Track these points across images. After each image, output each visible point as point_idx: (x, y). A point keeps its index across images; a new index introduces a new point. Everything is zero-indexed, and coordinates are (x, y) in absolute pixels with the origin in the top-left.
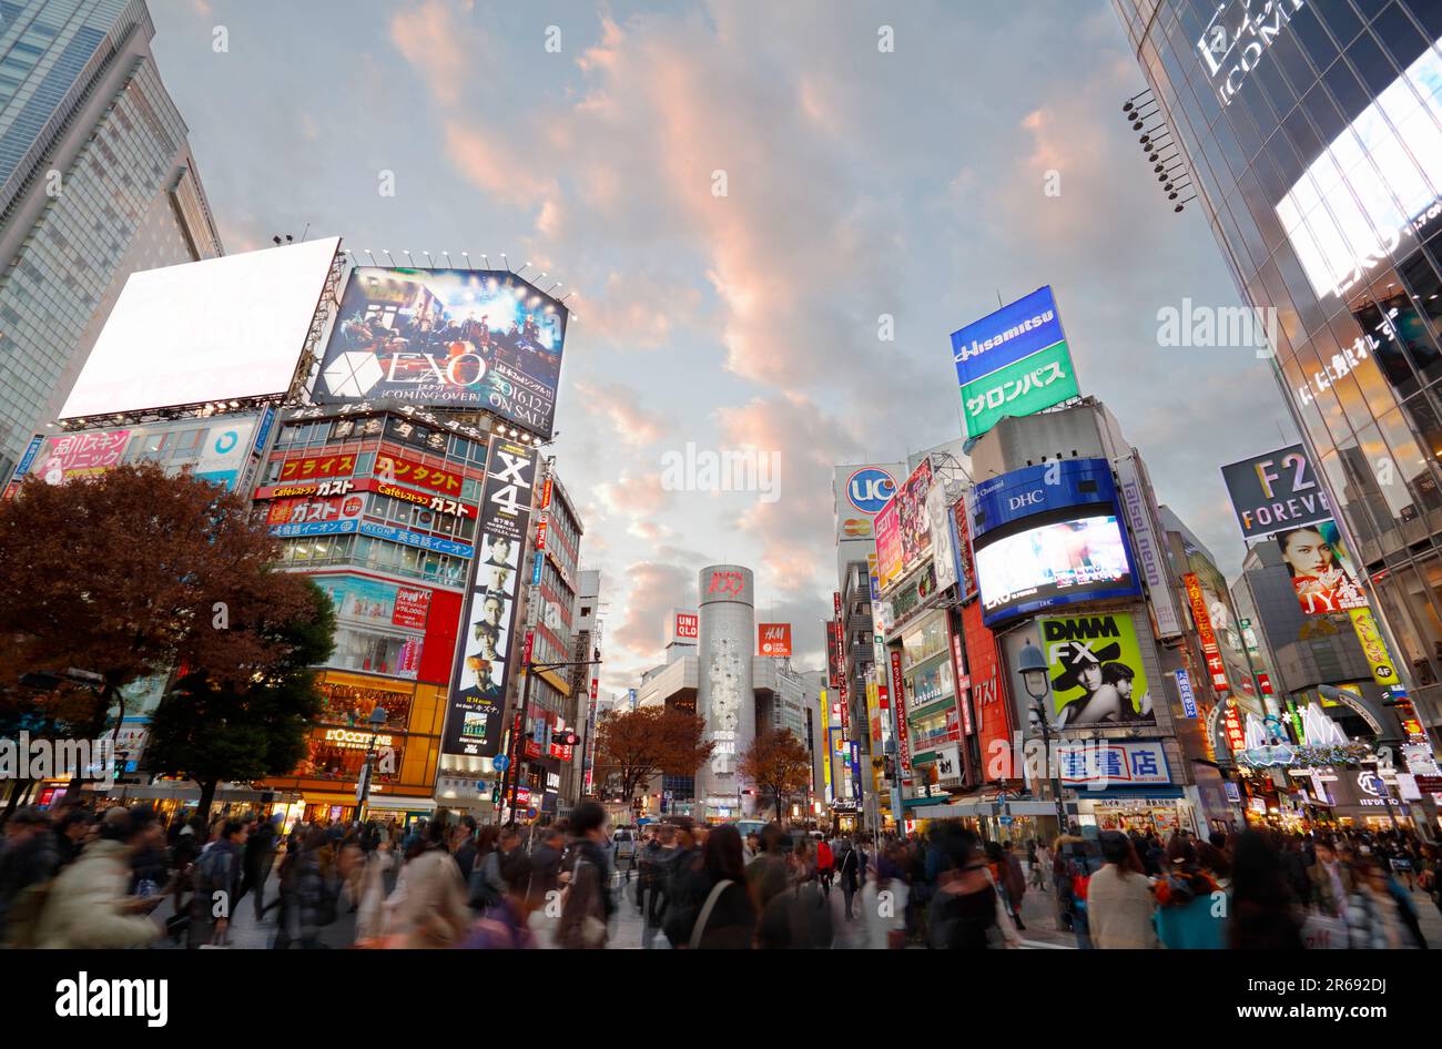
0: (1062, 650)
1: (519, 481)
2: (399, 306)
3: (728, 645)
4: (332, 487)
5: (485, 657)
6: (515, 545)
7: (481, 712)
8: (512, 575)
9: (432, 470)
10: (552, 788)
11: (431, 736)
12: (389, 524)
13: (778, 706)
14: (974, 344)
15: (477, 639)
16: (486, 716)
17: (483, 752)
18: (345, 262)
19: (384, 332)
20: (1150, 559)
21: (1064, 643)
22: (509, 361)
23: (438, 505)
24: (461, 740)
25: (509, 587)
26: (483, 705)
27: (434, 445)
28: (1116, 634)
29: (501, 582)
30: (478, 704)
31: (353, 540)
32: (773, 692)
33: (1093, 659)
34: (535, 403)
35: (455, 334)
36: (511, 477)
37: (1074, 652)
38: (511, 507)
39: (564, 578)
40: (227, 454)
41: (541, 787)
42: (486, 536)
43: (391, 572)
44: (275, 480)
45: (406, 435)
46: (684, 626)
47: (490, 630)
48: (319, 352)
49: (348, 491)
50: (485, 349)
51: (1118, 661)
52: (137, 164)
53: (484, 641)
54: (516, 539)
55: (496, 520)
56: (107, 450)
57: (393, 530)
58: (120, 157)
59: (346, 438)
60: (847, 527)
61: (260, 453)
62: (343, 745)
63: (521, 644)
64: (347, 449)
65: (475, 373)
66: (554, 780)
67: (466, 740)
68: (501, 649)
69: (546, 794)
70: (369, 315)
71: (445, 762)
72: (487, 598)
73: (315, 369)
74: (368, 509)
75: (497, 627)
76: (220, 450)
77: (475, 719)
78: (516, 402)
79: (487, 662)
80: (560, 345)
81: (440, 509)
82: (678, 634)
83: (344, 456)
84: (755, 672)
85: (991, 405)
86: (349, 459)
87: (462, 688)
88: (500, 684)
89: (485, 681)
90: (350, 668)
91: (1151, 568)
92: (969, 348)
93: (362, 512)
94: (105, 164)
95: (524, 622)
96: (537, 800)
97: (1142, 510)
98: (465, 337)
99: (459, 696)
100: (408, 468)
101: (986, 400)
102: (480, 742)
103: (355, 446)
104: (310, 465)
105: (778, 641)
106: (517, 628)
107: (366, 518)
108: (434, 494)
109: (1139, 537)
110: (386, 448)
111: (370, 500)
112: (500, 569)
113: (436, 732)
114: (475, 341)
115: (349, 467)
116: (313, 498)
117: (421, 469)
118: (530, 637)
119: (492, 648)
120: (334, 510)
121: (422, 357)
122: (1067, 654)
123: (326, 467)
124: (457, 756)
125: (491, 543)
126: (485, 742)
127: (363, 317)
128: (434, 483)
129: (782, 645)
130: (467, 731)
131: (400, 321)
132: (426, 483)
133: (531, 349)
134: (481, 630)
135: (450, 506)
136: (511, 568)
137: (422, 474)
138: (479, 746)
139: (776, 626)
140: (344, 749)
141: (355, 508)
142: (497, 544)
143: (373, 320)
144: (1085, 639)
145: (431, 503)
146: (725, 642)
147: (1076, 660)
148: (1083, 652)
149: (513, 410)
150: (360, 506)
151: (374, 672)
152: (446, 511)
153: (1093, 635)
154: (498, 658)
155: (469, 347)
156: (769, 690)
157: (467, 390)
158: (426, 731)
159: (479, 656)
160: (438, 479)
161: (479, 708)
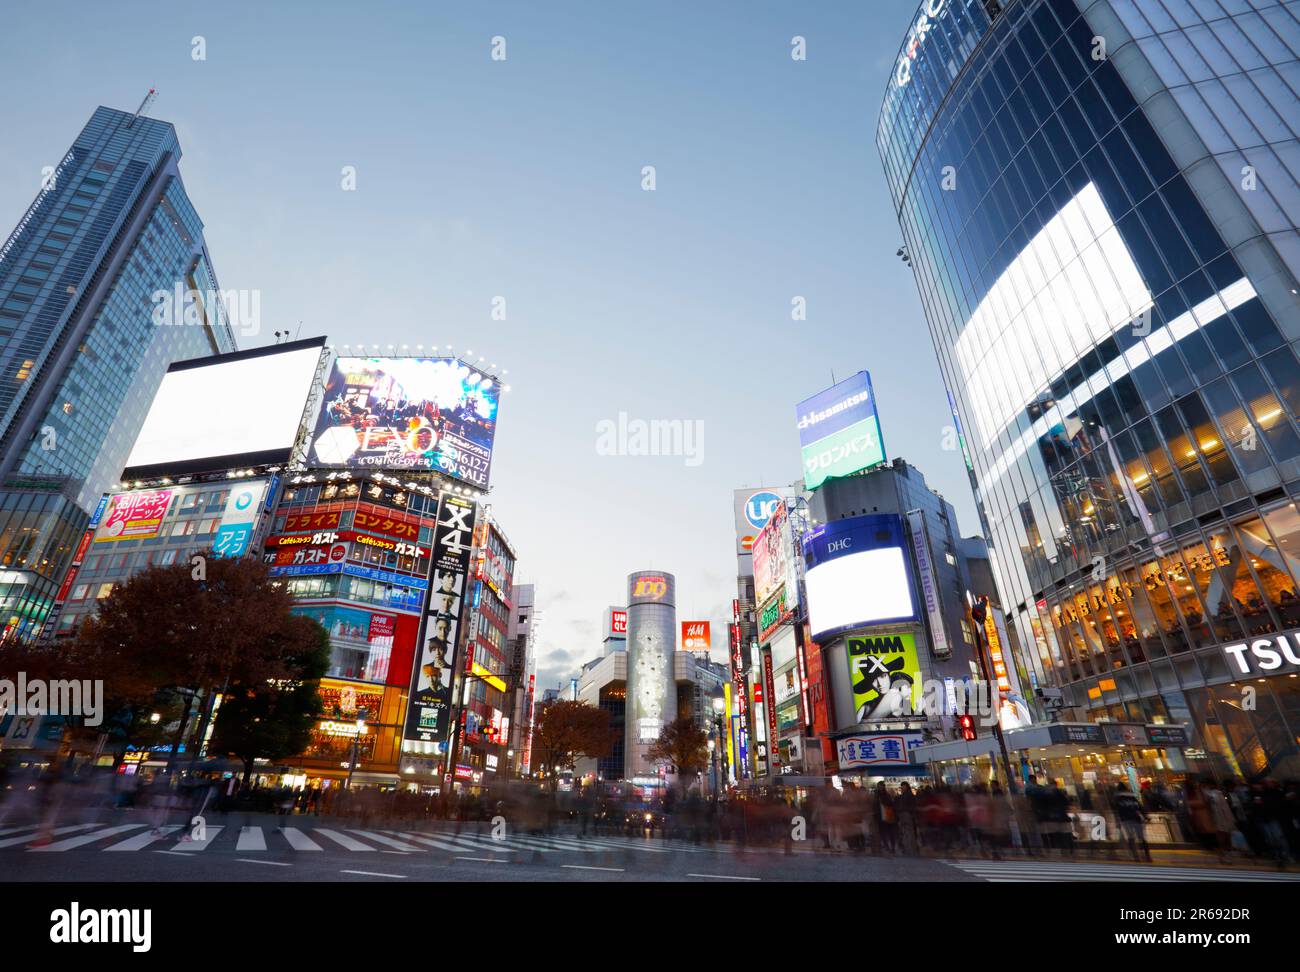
0: (862, 662)
1: (463, 527)
2: (370, 389)
3: (652, 641)
4: (323, 538)
5: (437, 665)
6: (460, 578)
7: (434, 707)
8: (457, 600)
9: (396, 522)
10: (491, 767)
11: (396, 726)
12: (365, 565)
13: (698, 695)
14: (812, 414)
15: (431, 651)
16: (437, 711)
17: (434, 738)
18: (329, 353)
19: (360, 411)
20: (930, 592)
21: (864, 657)
22: (455, 430)
23: (401, 549)
24: (418, 729)
25: (455, 611)
26: (435, 703)
27: (398, 502)
28: (902, 650)
29: (448, 607)
30: (430, 702)
31: (338, 580)
32: (692, 683)
33: (884, 670)
34: (475, 463)
35: (413, 411)
36: (456, 524)
37: (870, 664)
38: (456, 548)
39: (500, 597)
40: (245, 510)
41: (481, 766)
42: (437, 571)
43: (367, 602)
44: (281, 531)
45: (377, 496)
46: (619, 622)
47: (439, 644)
48: (312, 426)
49: (335, 540)
50: (436, 423)
51: (901, 671)
52: (166, 259)
53: (435, 653)
54: (460, 573)
55: (445, 558)
56: (156, 506)
57: (368, 570)
58: (154, 256)
59: (332, 499)
60: (745, 543)
61: (269, 510)
62: (333, 733)
63: (465, 654)
64: (334, 508)
65: (428, 442)
66: (492, 761)
67: (422, 730)
68: (449, 658)
69: (486, 772)
70: (348, 397)
71: (407, 746)
72: (438, 620)
73: (308, 440)
74: (350, 554)
75: (446, 642)
76: (239, 507)
77: (429, 713)
78: (460, 463)
79: (438, 669)
80: (494, 413)
81: (402, 552)
82: (614, 630)
83: (333, 513)
84: (676, 666)
85: (823, 465)
86: (335, 516)
87: (419, 689)
88: (447, 686)
89: (437, 683)
90: (337, 675)
91: (930, 599)
92: (809, 418)
93: (345, 557)
94: (144, 263)
95: (467, 636)
96: (478, 776)
97: (925, 553)
98: (421, 413)
99: (417, 695)
100: (378, 521)
101: (819, 461)
102: (432, 731)
103: (340, 506)
104: (307, 520)
105: (698, 636)
106: (461, 642)
107: (348, 561)
108: (397, 540)
109: (922, 574)
110: (363, 507)
111: (351, 546)
112: (448, 597)
113: (400, 723)
114: (429, 416)
115: (335, 522)
116: (309, 546)
117: (388, 522)
118: (471, 649)
119: (441, 658)
120: (324, 555)
121: (389, 431)
122: (865, 665)
123: (318, 521)
124: (416, 742)
125: (441, 576)
126: (436, 731)
127: (344, 399)
128: (398, 532)
129: (702, 639)
130: (423, 723)
131: (371, 402)
132: (392, 532)
133: (472, 419)
134: (434, 644)
135: (410, 549)
136: (456, 595)
137: (389, 525)
138: (432, 734)
139: (697, 624)
140: (334, 736)
141: (340, 554)
142: (445, 577)
143: (352, 401)
144: (879, 654)
145: (395, 547)
146: (649, 639)
147: (872, 671)
148: (877, 664)
149: (458, 470)
150: (344, 552)
151: (355, 678)
152: (407, 553)
153: (885, 651)
154: (446, 666)
155: (424, 422)
156: (690, 682)
157: (423, 456)
158: (393, 722)
159: (432, 664)
160: (400, 529)
161: (432, 704)
